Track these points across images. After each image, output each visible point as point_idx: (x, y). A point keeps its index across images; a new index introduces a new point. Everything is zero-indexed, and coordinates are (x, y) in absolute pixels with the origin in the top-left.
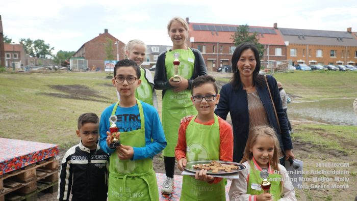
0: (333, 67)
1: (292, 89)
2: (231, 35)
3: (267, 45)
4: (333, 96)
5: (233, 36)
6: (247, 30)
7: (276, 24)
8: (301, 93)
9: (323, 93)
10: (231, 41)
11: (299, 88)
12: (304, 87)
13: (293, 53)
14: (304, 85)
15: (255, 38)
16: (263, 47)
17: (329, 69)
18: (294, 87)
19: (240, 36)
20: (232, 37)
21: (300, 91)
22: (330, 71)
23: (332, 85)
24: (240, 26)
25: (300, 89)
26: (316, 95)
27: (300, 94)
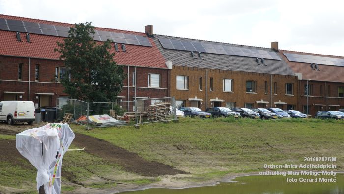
0: (249, 111)
1: (171, 156)
2: (58, 43)
3: (132, 68)
4: (247, 168)
5: (61, 45)
6: (91, 35)
7: (149, 28)
8: (190, 163)
9: (231, 162)
10: (56, 56)
11: (185, 153)
12: (197, 151)
13: (181, 82)
14: (197, 148)
15: (106, 52)
16: (122, 69)
17: (244, 115)
18: (178, 151)
19: (74, 47)
20: (60, 48)
21: (188, 159)
22: (245, 119)
23: (247, 147)
24: (76, 25)
25: (188, 156)
26: (217, 168)
27: (188, 166)
